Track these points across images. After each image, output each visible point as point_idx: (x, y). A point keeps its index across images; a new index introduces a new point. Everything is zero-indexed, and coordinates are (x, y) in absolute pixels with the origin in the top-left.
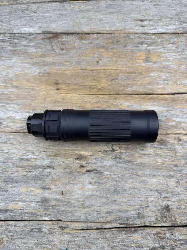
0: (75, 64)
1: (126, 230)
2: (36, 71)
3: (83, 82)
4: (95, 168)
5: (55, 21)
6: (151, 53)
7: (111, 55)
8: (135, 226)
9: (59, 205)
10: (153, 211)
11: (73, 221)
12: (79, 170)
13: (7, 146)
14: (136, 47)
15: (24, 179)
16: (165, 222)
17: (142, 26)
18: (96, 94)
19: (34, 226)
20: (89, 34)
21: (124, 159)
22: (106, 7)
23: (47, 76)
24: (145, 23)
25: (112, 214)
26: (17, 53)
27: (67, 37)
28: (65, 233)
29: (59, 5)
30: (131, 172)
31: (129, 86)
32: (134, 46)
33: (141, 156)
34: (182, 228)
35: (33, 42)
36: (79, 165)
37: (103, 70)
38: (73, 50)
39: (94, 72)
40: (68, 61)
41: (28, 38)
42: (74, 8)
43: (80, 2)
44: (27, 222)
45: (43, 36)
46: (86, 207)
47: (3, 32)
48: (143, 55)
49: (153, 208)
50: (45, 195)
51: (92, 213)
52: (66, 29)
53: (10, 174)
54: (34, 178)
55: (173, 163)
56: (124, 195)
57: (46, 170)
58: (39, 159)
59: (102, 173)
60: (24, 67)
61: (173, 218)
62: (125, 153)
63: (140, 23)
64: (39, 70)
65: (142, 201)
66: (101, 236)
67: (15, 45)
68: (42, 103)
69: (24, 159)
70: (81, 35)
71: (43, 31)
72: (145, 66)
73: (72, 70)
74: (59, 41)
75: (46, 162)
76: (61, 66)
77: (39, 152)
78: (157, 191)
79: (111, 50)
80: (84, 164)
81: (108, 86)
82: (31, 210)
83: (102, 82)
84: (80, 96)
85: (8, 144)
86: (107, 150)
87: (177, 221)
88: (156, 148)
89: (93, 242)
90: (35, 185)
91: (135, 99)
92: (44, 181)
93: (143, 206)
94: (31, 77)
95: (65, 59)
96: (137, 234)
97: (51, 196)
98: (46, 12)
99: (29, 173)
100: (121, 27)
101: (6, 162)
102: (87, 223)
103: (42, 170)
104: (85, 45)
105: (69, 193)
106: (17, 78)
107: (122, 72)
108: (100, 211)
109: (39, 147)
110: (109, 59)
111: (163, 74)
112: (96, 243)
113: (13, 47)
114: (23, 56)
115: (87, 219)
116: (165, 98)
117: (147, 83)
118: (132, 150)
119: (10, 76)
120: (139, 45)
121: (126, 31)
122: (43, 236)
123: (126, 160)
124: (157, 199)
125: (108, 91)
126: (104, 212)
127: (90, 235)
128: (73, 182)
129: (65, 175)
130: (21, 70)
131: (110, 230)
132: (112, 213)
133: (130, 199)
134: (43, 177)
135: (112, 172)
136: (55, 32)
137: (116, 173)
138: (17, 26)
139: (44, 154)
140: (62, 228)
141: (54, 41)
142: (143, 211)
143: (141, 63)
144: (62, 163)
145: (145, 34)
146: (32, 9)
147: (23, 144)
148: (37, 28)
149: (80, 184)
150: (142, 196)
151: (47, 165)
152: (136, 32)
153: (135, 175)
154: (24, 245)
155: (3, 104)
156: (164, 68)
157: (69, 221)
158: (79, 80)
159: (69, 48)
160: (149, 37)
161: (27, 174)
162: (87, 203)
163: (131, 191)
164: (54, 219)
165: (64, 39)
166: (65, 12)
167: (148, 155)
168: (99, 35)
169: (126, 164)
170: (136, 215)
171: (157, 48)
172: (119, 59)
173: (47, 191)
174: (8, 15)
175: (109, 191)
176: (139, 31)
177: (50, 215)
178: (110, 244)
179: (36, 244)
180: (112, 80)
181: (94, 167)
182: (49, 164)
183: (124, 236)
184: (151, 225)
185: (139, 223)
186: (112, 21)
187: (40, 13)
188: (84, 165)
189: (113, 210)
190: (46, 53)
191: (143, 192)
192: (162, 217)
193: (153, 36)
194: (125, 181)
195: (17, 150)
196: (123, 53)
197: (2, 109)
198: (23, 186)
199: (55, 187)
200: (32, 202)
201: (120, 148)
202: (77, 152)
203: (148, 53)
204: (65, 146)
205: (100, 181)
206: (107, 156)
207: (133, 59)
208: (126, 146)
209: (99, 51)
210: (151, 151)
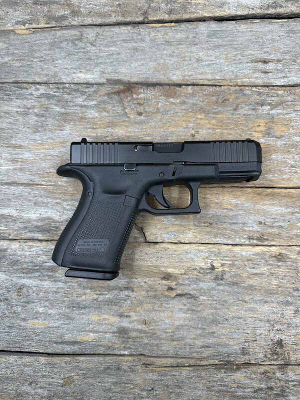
1: (226, 368)
4: (188, 291)
5: (126, 61)
6: (276, 120)
7: (214, 125)
8: (237, 363)
9: (142, 336)
10: (261, 347)
11: (159, 356)
12: (167, 293)
14: (253, 109)
15: (95, 304)
16: (277, 359)
17: (266, 72)
19: (111, 363)
21: (228, 280)
22: (208, 36)
24: (270, 66)
26: (71, 119)
27: (145, 91)
28: (149, 371)
29: (131, 31)
30: (236, 297)
32: (250, 109)
33: (250, 276)
34: (296, 367)
35: (93, 99)
36: (166, 287)
38: (156, 115)
40: (149, 135)
41: (86, 92)
42: (156, 37)
43: (165, 26)
44: (101, 359)
45: (108, 88)
46: (176, 340)
47: (45, 79)
48: (263, 125)
49: (261, 342)
50: (122, 324)
51: (184, 347)
52: (145, 76)
53: (75, 298)
54: (107, 303)
55: (293, 286)
56: (225, 325)
57: (123, 293)
59: (197, 297)
61: (286, 355)
62: (228, 272)
63: (261, 66)
65: (248, 334)
66: (194, 374)
67: (64, 103)
70: (168, 87)
71: (107, 79)
72: (265, 143)
74: (134, 99)
75: (123, 282)
78: (268, 321)
79: (214, 116)
82: (105, 342)
86: (204, 267)
87: (292, 359)
88: (272, 265)
89: (185, 381)
90: (109, 311)
91: (247, 195)
92: (121, 306)
93: (249, 340)
95: (145, 130)
96: (239, 372)
97: (131, 326)
98: (111, 45)
99: (101, 296)
100: (231, 73)
101: (68, 282)
102: (177, 359)
103: (118, 292)
104: (174, 106)
105: (154, 323)
108: (194, 344)
110: (211, 131)
111: (291, 156)
112: (188, 382)
113: (63, 107)
114: (81, 123)
115: (177, 354)
116: (290, 194)
117: (266, 171)
118: (239, 268)
120: (258, 107)
121: (239, 81)
122: (123, 374)
123: (230, 282)
124: (267, 332)
126: (198, 346)
128: (159, 309)
129: (148, 300)
131: (206, 367)
132: (209, 347)
133: (233, 330)
134: (119, 301)
135: (211, 297)
136: (127, 82)
137: (215, 298)
138: (65, 70)
140: (146, 365)
141: (127, 98)
142: (249, 346)
143: (258, 139)
144: (143, 283)
145: (268, 86)
146: (87, 37)
148: (99, 73)
149: (168, 311)
150: (248, 327)
151: (124, 286)
152: (255, 83)
153: (241, 301)
154: (100, 384)
155: (58, 200)
156: (293, 146)
157: (155, 356)
159: (150, 111)
160: (274, 93)
161: (97, 297)
162: (178, 335)
163: (234, 321)
164: (135, 354)
165: (142, 96)
166: (142, 43)
167: (260, 276)
168: (195, 87)
169: (229, 287)
170: (239, 351)
171: (285, 112)
172: (226, 131)
173: (125, 319)
174: (50, 50)
175: (205, 320)
176: (260, 82)
177: (129, 348)
178: (205, 384)
179: (115, 384)
181: (186, 290)
182: (126, 285)
183: (222, 375)
185: (242, 360)
186: (218, 61)
187: (102, 47)
188: (173, 287)
189: (211, 344)
190: (116, 120)
191: (250, 323)
192: (272, 353)
193: (280, 90)
194: (228, 309)
196: (233, 120)
197: (57, 208)
198: (94, 313)
199: (136, 315)
200: (107, 332)
201: (223, 265)
202: (163, 269)
203: (272, 119)
204: (147, 261)
205: (194, 308)
206: (205, 275)
207: (246, 131)
208: (230, 262)
209: (196, 117)
210: (264, 269)
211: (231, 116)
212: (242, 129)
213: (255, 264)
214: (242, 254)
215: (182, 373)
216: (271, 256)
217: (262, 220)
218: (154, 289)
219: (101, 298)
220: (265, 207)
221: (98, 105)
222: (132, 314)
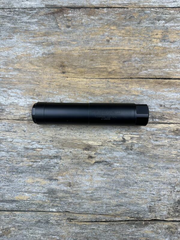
0: (82, 43)
1: (137, 223)
2: (39, 51)
3: (91, 64)
4: (105, 159)
6: (169, 30)
7: (123, 34)
8: (145, 219)
9: (67, 196)
10: (165, 205)
11: (81, 213)
12: (87, 161)
13: (10, 134)
14: (152, 23)
15: (30, 170)
16: (178, 216)
18: (107, 78)
19: (41, 217)
20: (98, 8)
21: (136, 150)
23: (52, 58)
25: (122, 207)
26: (18, 31)
27: (73, 12)
28: (73, 225)
30: (143, 164)
31: (143, 68)
32: (150, 23)
33: (154, 147)
35: (35, 18)
36: (87, 156)
37: (114, 50)
38: (80, 27)
39: (105, 52)
40: (74, 41)
41: (30, 13)
44: (33, 213)
45: (46, 11)
46: (95, 199)
48: (160, 34)
49: (165, 202)
50: (51, 186)
51: (101, 205)
52: (73, 2)
53: (14, 164)
54: (40, 169)
56: (135, 188)
57: (53, 161)
58: (45, 149)
59: (112, 164)
60: (26, 47)
62: (137, 144)
64: (42, 50)
65: (154, 194)
66: (110, 228)
67: (15, 22)
68: (46, 89)
69: (29, 148)
70: (90, 9)
71: (45, 5)
72: (162, 46)
73: (80, 51)
74: (64, 17)
75: (53, 152)
76: (67, 46)
77: (45, 141)
78: (170, 184)
79: (123, 28)
80: (93, 155)
81: (120, 68)
82: (37, 201)
83: (113, 64)
84: (88, 80)
85: (12, 133)
86: (117, 140)
88: (171, 138)
89: (102, 234)
90: (41, 175)
91: (150, 84)
92: (51, 172)
93: (155, 199)
94: (34, 58)
95: (72, 37)
96: (147, 227)
97: (58, 188)
99: (35, 163)
101: (10, 152)
102: (95, 215)
103: (48, 160)
104: (94, 21)
105: (77, 185)
106: (18, 60)
107: (135, 52)
108: (110, 203)
109: (45, 136)
110: (122, 38)
112: (104, 235)
113: (13, 23)
114: (24, 34)
115: (95, 211)
117: (163, 66)
118: (145, 141)
119: (11, 58)
120: (156, 22)
121: (141, 5)
122: (51, 227)
123: (138, 152)
124: (169, 193)
125: (120, 74)
126: (113, 205)
127: (98, 227)
128: (82, 173)
129: (72, 166)
130: (23, 50)
131: (120, 223)
133: (142, 192)
134: (49, 167)
135: (123, 164)
136: (60, 6)
137: (127, 165)
139: (51, 144)
140: (70, 220)
141: (59, 17)
142: (155, 205)
143: (157, 43)
144: (69, 153)
145: (162, 8)
147: (28, 132)
148: (40, 1)
149: (88, 175)
150: (154, 189)
151: (54, 155)
152: (153, 6)
153: (147, 167)
154: (32, 235)
155: (5, 89)
157: (77, 212)
158: (87, 62)
159: (76, 25)
160: (167, 12)
161: (32, 164)
162: (97, 195)
163: (143, 184)
164: (61, 211)
165: (70, 15)
167: (162, 147)
168: (109, 9)
169: (137, 156)
170: (147, 209)
171: (176, 24)
172: (133, 38)
173: (53, 183)
175: (119, 183)
176: (156, 5)
177: (57, 206)
178: (119, 237)
179: (44, 235)
180: (123, 62)
181: (103, 158)
182: (56, 154)
183: (133, 229)
184: (162, 219)
185: (149, 217)
189: (123, 203)
190: (50, 31)
191: (156, 185)
192: (174, 211)
193: (172, 10)
194: (137, 174)
195: (21, 138)
196: (137, 31)
197: (4, 95)
198: (29, 177)
199: (62, 179)
200: (39, 193)
201: (132, 138)
202: (85, 142)
203: (166, 30)
204: (72, 135)
205: (110, 173)
206: (118, 146)
207: (148, 38)
208: (138, 136)
209: (110, 28)
210: (166, 142)
211: (135, 28)
212: (144, 37)
213: (158, 138)
214: (148, 129)
215: (100, 227)
216: (170, 131)
217: (162, 103)
218: (77, 158)
219: (35, 165)
220: (164, 93)
221: (38, 21)
222: (60, 178)
